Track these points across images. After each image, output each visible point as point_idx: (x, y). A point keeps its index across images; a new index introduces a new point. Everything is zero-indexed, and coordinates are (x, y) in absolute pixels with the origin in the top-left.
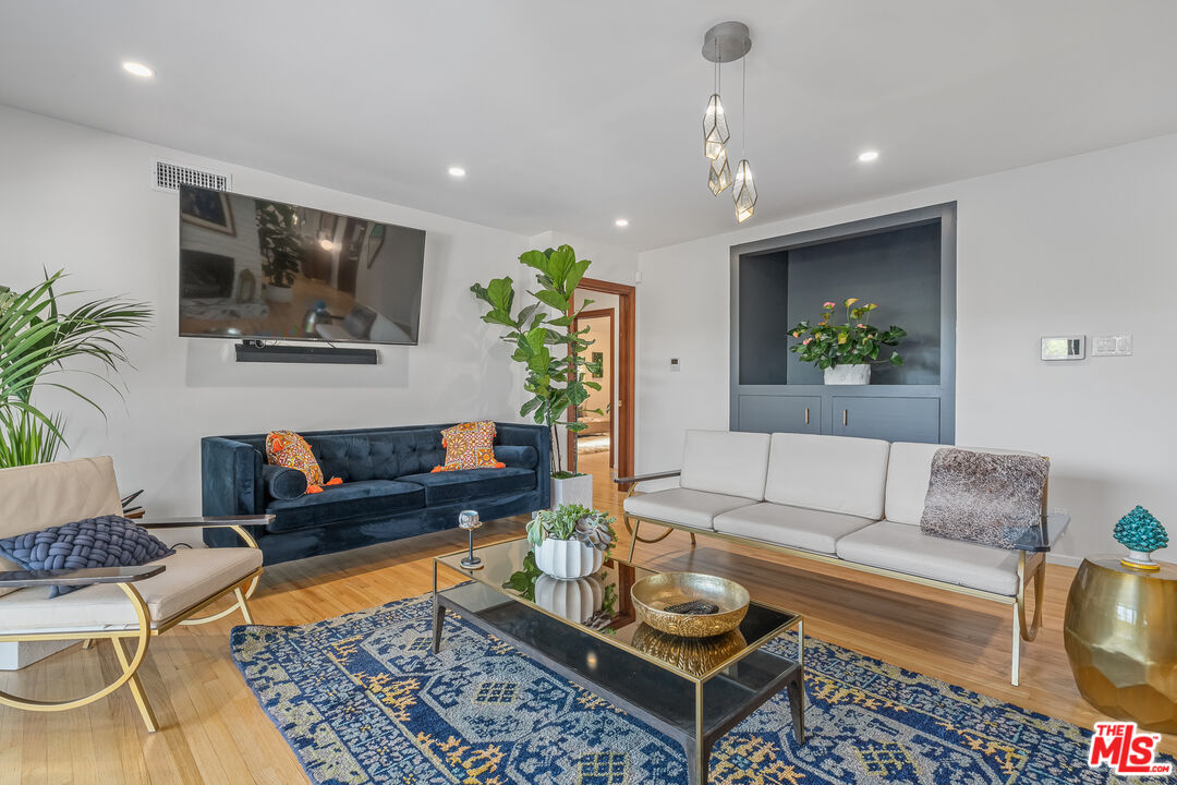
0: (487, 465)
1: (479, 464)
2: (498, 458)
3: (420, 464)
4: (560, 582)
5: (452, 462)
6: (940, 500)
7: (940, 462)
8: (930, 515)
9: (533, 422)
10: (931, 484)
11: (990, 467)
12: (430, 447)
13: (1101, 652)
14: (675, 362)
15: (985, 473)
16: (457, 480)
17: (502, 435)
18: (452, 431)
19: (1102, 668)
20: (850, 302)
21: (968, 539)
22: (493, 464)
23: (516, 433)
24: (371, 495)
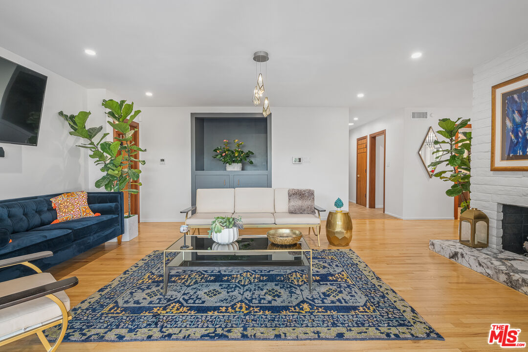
0: (89, 216)
1: (83, 215)
2: (94, 211)
3: (41, 220)
4: (228, 245)
5: (62, 217)
6: (293, 203)
7: (291, 193)
8: (291, 209)
9: (105, 191)
10: (289, 199)
11: (304, 193)
12: (46, 209)
13: (337, 232)
14: (163, 160)
15: (303, 194)
16: (87, 224)
17: (92, 199)
18: (59, 198)
19: (336, 235)
20: (237, 141)
21: (301, 213)
22: (92, 215)
23: (100, 197)
24: (48, 238)
